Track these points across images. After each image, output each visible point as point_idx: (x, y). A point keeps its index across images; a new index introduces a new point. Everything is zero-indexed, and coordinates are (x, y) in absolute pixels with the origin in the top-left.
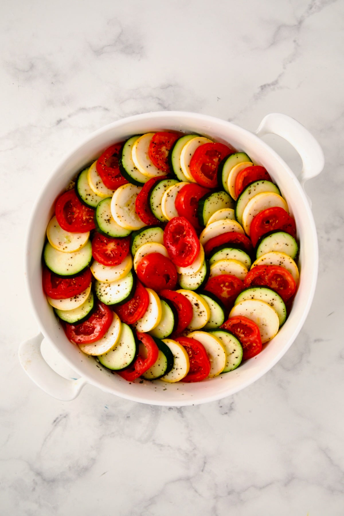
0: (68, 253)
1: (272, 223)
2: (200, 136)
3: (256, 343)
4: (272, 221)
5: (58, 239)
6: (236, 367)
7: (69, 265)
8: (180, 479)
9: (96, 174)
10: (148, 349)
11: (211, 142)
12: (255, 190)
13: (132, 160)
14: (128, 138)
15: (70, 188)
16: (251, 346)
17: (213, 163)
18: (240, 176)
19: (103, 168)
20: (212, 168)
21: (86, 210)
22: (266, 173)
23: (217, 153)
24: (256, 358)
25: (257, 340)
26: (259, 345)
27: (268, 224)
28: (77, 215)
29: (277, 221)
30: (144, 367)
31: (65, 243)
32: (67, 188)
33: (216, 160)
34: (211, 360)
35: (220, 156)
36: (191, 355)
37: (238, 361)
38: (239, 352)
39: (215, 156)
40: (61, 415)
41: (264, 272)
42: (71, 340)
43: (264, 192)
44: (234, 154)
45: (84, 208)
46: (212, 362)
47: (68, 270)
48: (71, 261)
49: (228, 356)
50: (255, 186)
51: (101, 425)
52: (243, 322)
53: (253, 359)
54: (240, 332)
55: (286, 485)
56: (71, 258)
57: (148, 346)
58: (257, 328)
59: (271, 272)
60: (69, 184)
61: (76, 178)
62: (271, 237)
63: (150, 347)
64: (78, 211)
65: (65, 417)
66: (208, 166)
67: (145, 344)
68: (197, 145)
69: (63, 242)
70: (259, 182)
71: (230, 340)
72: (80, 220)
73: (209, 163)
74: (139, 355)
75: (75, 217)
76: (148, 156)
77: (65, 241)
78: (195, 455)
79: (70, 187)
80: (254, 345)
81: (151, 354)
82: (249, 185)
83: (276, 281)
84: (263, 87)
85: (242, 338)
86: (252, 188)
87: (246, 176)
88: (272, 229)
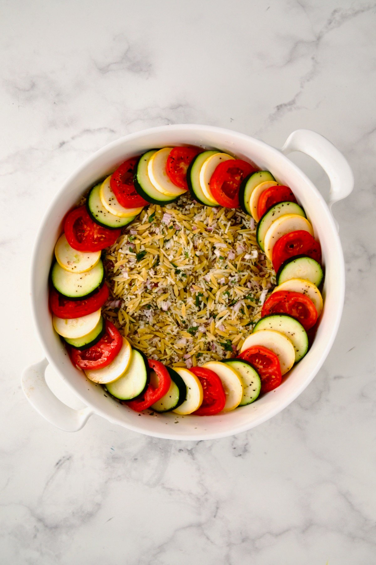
0: (77, 273)
1: (296, 247)
2: (221, 151)
3: (275, 375)
4: (296, 245)
5: (67, 258)
6: (253, 400)
7: (79, 286)
8: (190, 526)
9: (109, 190)
10: (160, 377)
11: (233, 159)
12: (279, 212)
13: (148, 175)
14: (144, 153)
15: (81, 205)
16: (269, 378)
17: (235, 181)
18: (263, 196)
19: (118, 185)
20: (234, 187)
21: (98, 228)
22: (291, 194)
23: (240, 171)
24: (275, 391)
25: (277, 372)
26: (278, 377)
27: (292, 249)
28: (88, 232)
29: (302, 246)
30: (154, 397)
31: (74, 262)
32: (78, 204)
33: (238, 178)
34: (227, 393)
35: (243, 174)
36: (205, 386)
37: (255, 394)
38: (257, 384)
39: (237, 174)
40: (64, 457)
41: (285, 298)
42: (77, 365)
43: (288, 214)
44: (258, 172)
45: (95, 226)
46: (228, 395)
47: (77, 291)
48: (80, 282)
49: (245, 388)
50: (280, 208)
51: (106, 468)
52: (262, 352)
53: (272, 392)
54: (258, 363)
55: (304, 532)
56: (81, 278)
57: (160, 374)
58: (277, 359)
59: (292, 299)
60: (80, 200)
61: (87, 194)
62: (295, 262)
63: (162, 376)
64: (89, 229)
65: (68, 459)
66: (229, 184)
67: (157, 372)
68: (218, 162)
69: (72, 262)
70: (284, 204)
71: (248, 372)
72: (91, 238)
73: (230, 182)
74: (150, 384)
75: (85, 235)
76: (165, 172)
77: (74, 261)
78: (207, 500)
79: (81, 203)
80: (274, 377)
81: (163, 383)
82: (273, 206)
83: (297, 309)
84: (279, 108)
85: (261, 369)
86: (276, 209)
87: (270, 196)
88: (296, 254)
